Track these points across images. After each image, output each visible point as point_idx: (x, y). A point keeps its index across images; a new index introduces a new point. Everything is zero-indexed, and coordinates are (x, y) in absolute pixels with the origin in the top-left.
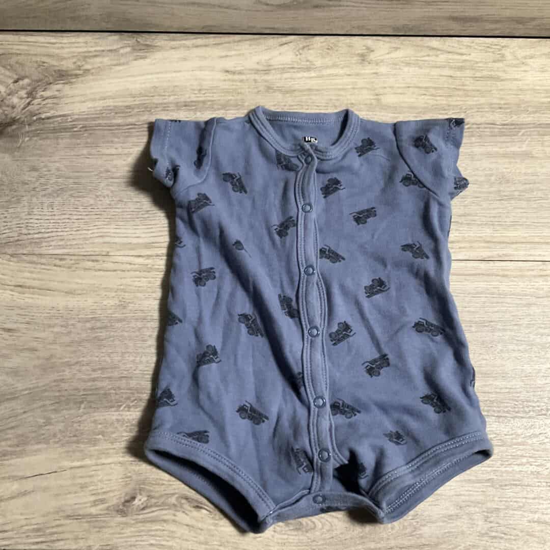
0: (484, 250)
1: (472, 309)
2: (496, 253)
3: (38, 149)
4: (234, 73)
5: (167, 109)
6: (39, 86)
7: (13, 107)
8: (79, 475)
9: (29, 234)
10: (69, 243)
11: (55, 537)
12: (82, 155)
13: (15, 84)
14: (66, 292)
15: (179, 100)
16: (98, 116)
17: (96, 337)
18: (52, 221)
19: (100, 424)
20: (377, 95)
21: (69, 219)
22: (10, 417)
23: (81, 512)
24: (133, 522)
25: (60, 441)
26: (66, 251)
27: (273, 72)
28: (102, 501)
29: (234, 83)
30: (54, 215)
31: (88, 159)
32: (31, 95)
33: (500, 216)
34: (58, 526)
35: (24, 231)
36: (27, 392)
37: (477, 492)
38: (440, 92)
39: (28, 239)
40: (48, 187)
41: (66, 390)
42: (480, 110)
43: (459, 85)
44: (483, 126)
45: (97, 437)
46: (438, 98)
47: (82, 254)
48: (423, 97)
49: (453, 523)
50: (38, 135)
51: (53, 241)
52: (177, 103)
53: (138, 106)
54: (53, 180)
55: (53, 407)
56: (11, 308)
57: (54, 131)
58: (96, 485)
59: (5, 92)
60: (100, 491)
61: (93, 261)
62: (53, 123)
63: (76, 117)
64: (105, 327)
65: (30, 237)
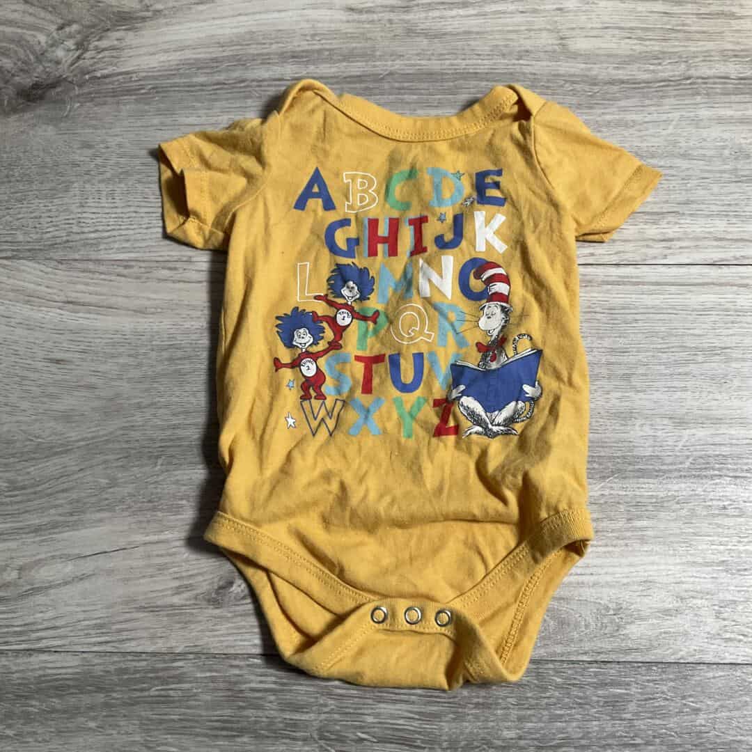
0: (714, 250)
1: (696, 332)
2: (732, 254)
3: (91, 119)
4: (360, 11)
5: (268, 61)
6: (92, 33)
7: (58, 63)
8: (155, 553)
9: (83, 233)
10: (136, 245)
11: (124, 635)
12: (152, 126)
13: (60, 32)
14: (135, 311)
15: (285, 50)
16: (173, 73)
17: (175, 371)
18: (113, 216)
19: (184, 485)
20: (562, 39)
21: (136, 212)
22: (62, 477)
23: (159, 603)
24: (229, 615)
25: (130, 508)
26: (132, 255)
27: (416, 8)
28: (188, 588)
29: (361, 25)
30: (116, 207)
31: (161, 132)
32: (81, 46)
33: (736, 204)
34: (126, 621)
35: (75, 229)
36: (82, 443)
37: (705, 578)
38: (650, 35)
39: (81, 240)
40: (108, 169)
41: (137, 441)
42: (708, 59)
43: (678, 25)
44: (711, 81)
45: (180, 502)
46: (648, 43)
47: (154, 259)
48: (628, 41)
49: (671, 620)
50: (92, 100)
51: (115, 242)
52: (283, 53)
53: (228, 58)
54: (114, 160)
55: (120, 464)
56: (60, 332)
57: (114, 94)
58: (179, 566)
59: (46, 42)
60: (184, 574)
61: (170, 269)
62: (112, 83)
63: (144, 74)
64: (189, 358)
65: (83, 236)
